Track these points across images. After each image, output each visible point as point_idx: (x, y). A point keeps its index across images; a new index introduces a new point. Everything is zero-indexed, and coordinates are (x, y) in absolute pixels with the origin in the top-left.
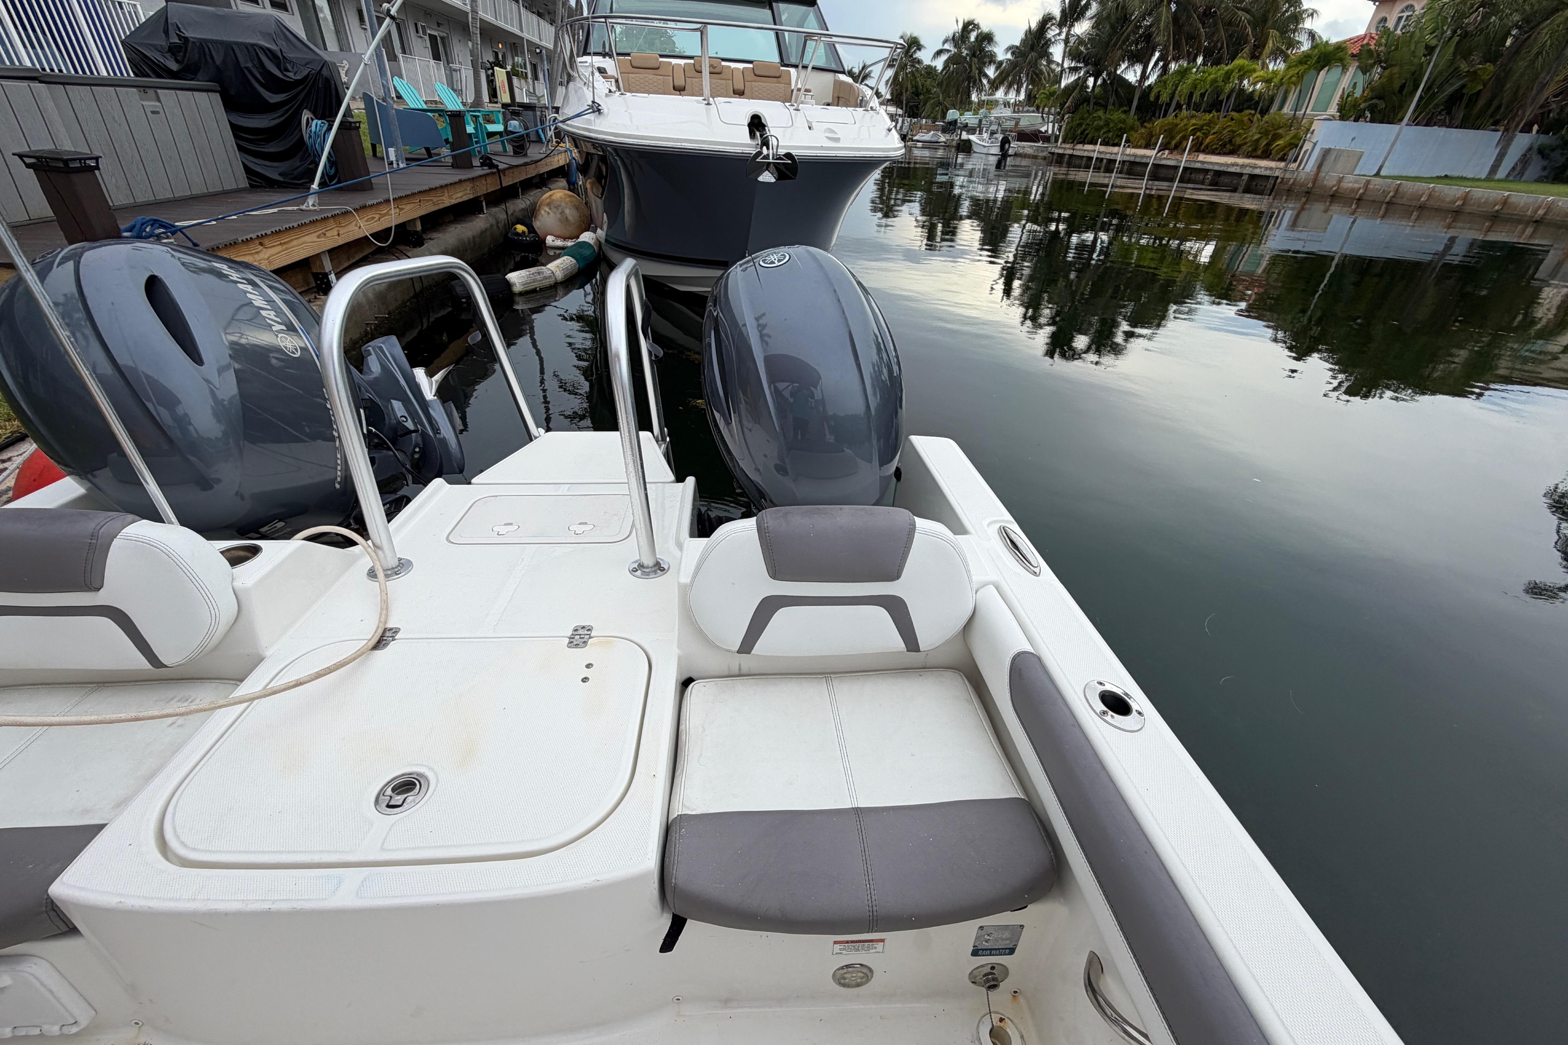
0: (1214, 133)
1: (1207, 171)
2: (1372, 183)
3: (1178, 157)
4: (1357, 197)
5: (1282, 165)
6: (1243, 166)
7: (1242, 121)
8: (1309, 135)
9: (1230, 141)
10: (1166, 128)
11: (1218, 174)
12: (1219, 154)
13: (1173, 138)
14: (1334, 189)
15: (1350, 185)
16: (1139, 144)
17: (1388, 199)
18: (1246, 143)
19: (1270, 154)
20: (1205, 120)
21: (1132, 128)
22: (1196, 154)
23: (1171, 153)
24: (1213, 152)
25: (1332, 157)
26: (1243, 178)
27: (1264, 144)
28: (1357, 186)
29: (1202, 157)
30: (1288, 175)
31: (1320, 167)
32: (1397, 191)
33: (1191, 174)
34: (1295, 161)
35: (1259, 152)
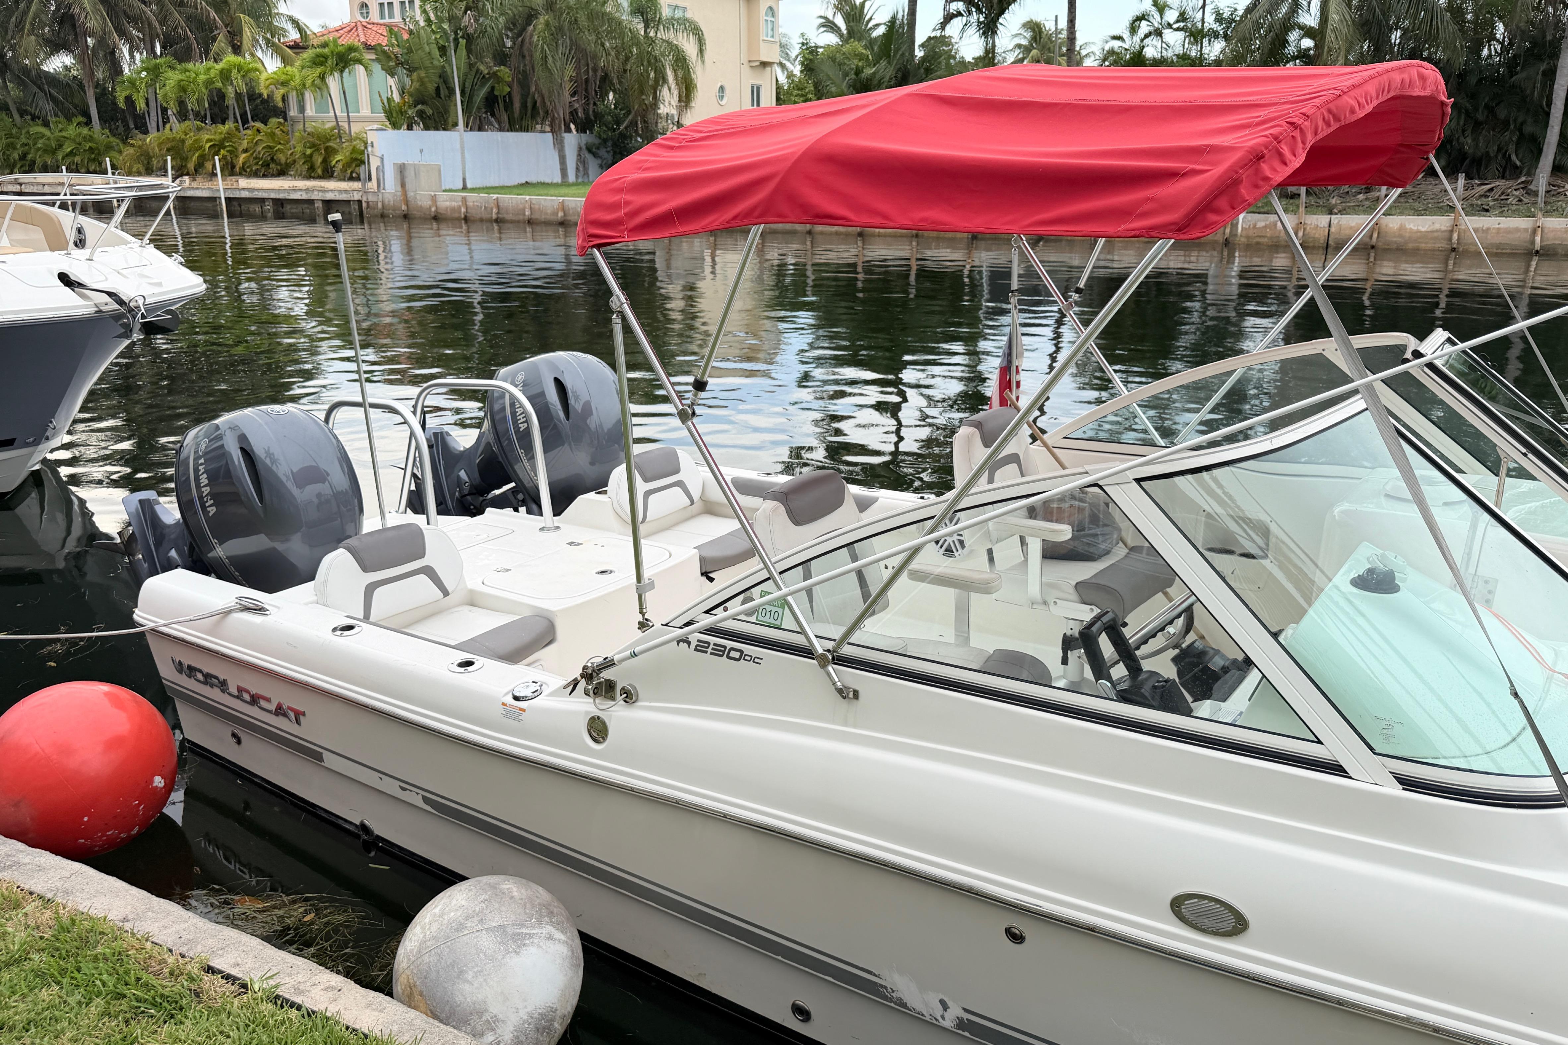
0: (245, 151)
1: (262, 201)
2: (469, 199)
3: (208, 185)
4: (463, 216)
5: (357, 185)
6: (307, 190)
7: (274, 134)
8: (370, 149)
9: (272, 159)
10: (169, 145)
11: (279, 203)
12: (264, 176)
13: (185, 159)
14: (433, 209)
15: (448, 204)
16: (134, 169)
17: (494, 216)
18: (295, 161)
19: (333, 172)
20: (221, 133)
21: (109, 148)
22: (234, 178)
23: (194, 180)
24: (255, 175)
25: (410, 174)
26: (316, 205)
27: (320, 160)
28: (454, 204)
29: (243, 182)
30: (371, 198)
31: (403, 185)
32: (498, 207)
33: (240, 206)
34: (370, 179)
35: (320, 171)
